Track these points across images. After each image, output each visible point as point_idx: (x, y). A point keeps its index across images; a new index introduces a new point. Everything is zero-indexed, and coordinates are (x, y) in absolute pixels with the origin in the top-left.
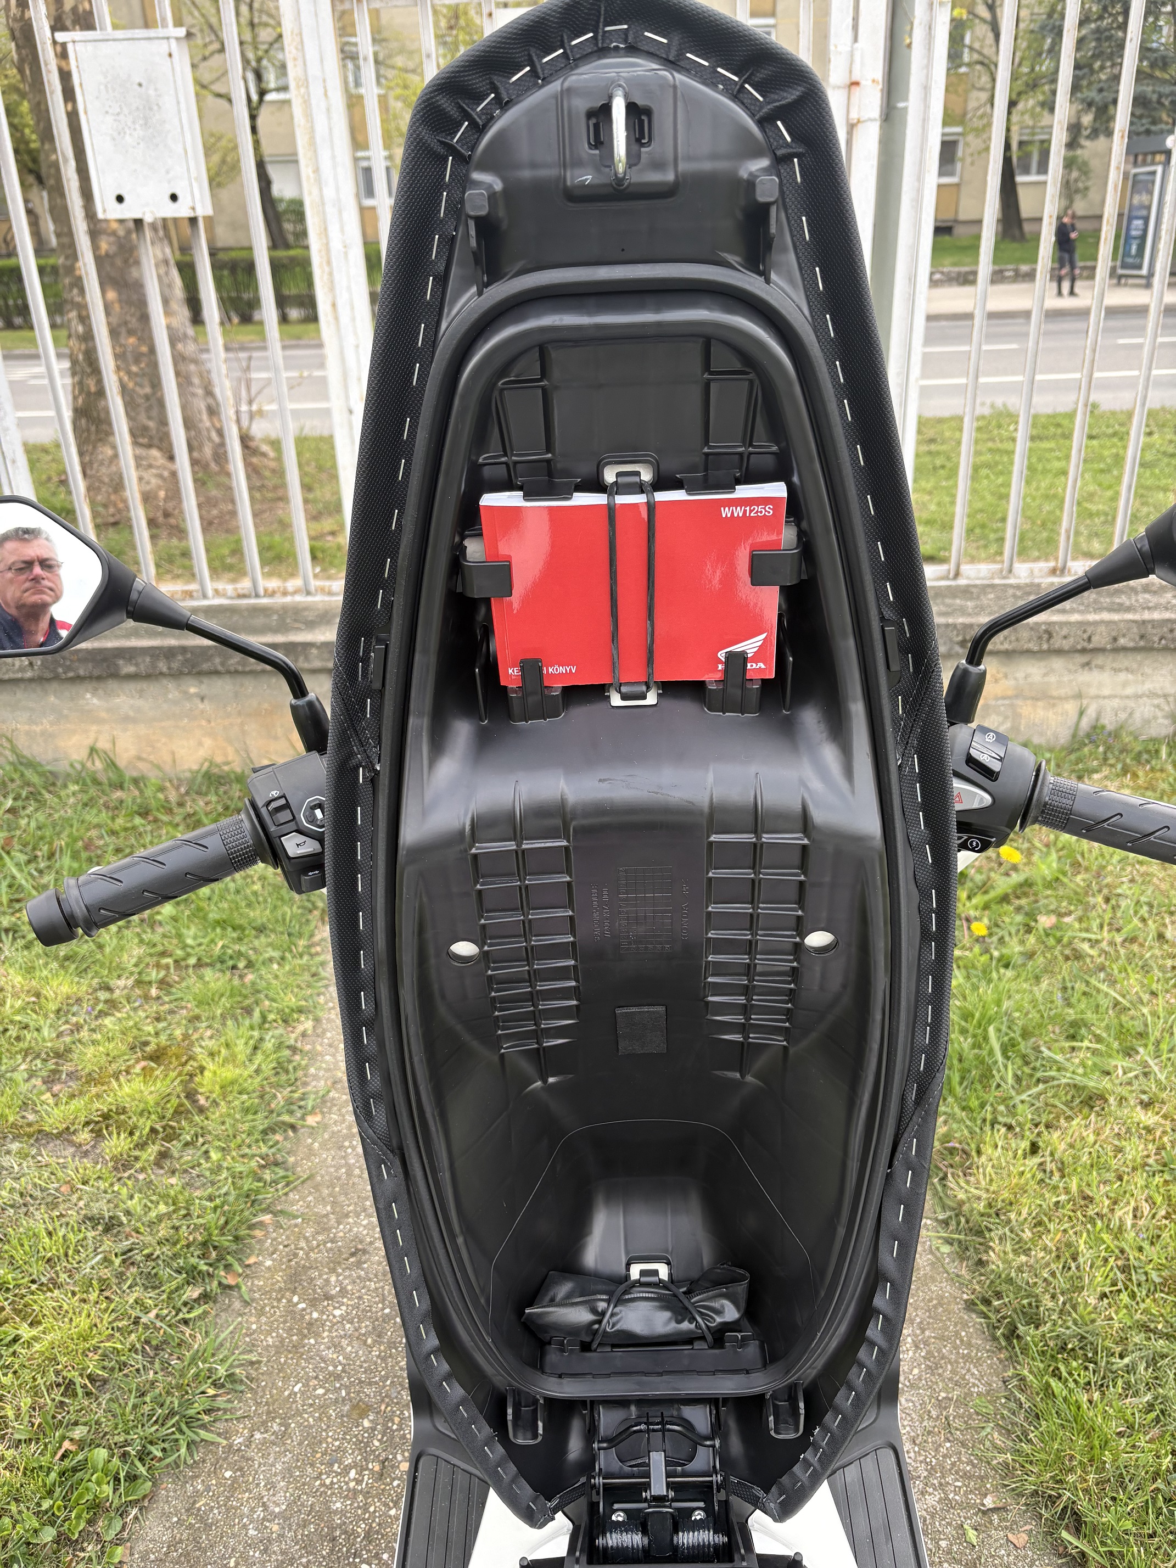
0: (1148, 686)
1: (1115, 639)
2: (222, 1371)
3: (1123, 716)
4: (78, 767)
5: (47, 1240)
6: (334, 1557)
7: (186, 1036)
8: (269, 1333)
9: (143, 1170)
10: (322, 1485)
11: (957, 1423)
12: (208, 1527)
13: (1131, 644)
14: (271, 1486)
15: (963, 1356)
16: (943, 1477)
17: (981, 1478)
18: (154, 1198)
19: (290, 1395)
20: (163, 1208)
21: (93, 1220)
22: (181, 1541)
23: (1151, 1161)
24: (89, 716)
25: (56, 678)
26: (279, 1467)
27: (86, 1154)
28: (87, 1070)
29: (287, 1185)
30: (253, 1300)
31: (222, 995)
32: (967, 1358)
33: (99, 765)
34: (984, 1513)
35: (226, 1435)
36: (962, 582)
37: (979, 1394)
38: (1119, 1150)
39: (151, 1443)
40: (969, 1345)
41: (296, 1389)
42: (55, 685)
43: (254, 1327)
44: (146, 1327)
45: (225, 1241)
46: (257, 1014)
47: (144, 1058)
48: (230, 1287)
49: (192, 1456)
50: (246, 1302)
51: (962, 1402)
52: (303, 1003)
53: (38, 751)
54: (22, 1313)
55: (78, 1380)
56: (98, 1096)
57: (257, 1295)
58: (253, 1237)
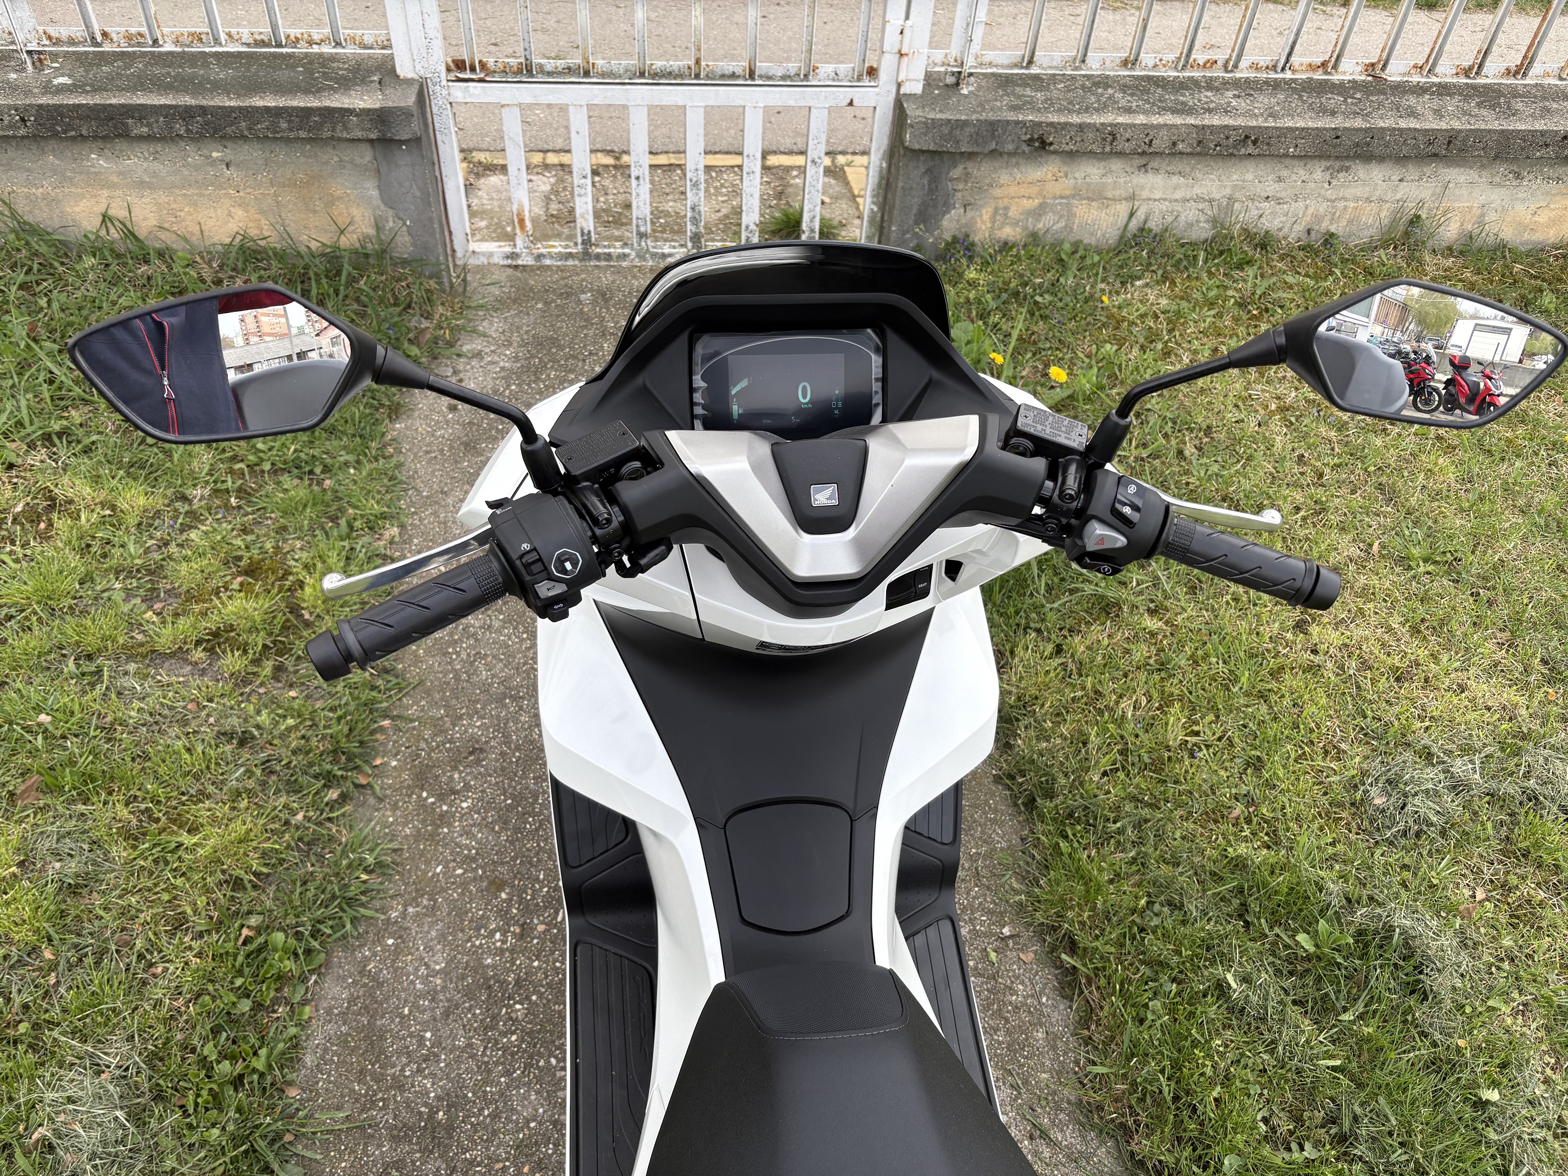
0: (1197, 190)
1: (1174, 144)
2: (370, 859)
3: (1169, 219)
4: (92, 237)
5: (187, 756)
6: (492, 1001)
7: (277, 548)
8: (405, 824)
9: (262, 684)
10: (473, 945)
11: (984, 872)
12: (380, 985)
13: (1189, 150)
14: (429, 948)
15: (991, 819)
16: (972, 913)
17: (1001, 913)
18: (280, 711)
19: (433, 876)
20: (291, 722)
21: (228, 736)
22: (358, 997)
23: (1152, 661)
24: (98, 181)
25: (56, 135)
26: (434, 933)
27: (203, 672)
28: (185, 588)
29: (400, 690)
30: (386, 796)
31: (305, 506)
32: (994, 821)
33: (114, 234)
34: (1002, 939)
35: (383, 910)
36: (1034, 70)
37: (1002, 849)
38: (1127, 651)
39: (319, 922)
40: (995, 811)
41: (438, 870)
42: (53, 143)
43: (391, 819)
44: (297, 828)
45: (353, 747)
46: (343, 522)
47: (240, 574)
48: (363, 786)
49: (356, 930)
50: (379, 798)
51: (989, 856)
52: (386, 509)
53: (40, 216)
54: (178, 821)
55: (246, 877)
56: (204, 614)
57: (388, 792)
58: (377, 740)
